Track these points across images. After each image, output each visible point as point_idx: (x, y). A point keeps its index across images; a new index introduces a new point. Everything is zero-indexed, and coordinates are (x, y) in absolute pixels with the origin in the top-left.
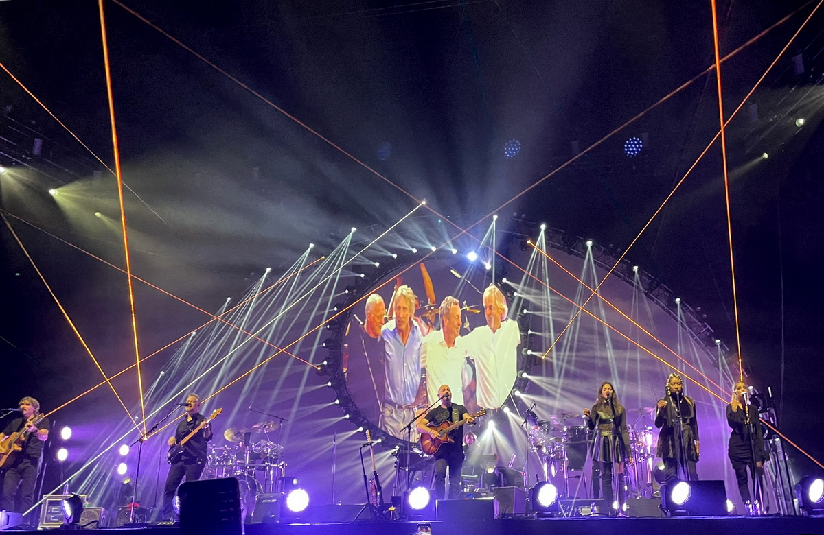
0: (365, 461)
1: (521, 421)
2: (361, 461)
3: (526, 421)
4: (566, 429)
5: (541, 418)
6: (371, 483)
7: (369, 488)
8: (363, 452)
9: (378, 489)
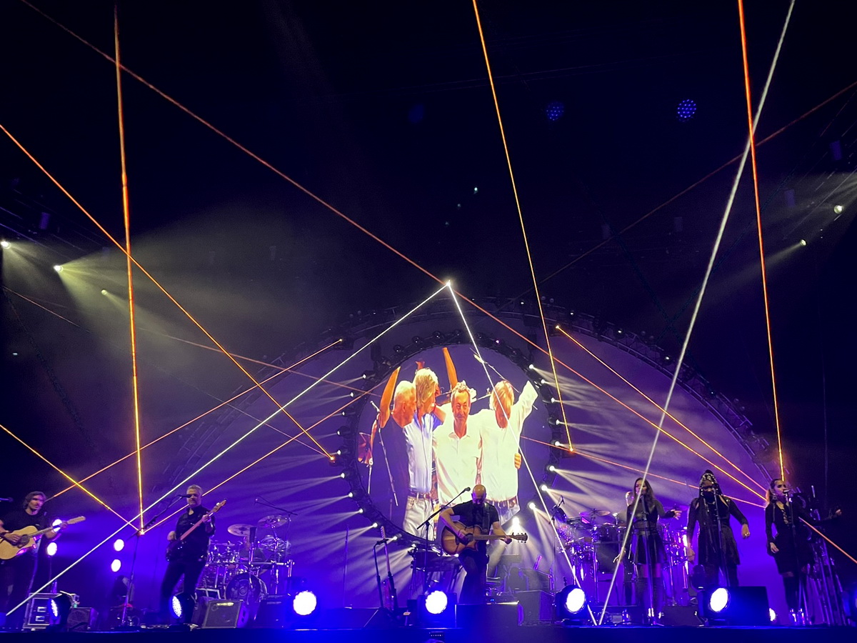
0: (379, 561)
1: (549, 518)
2: (374, 561)
3: (553, 518)
4: (595, 528)
5: (569, 516)
6: (385, 584)
7: (383, 590)
8: (377, 550)
9: (393, 591)
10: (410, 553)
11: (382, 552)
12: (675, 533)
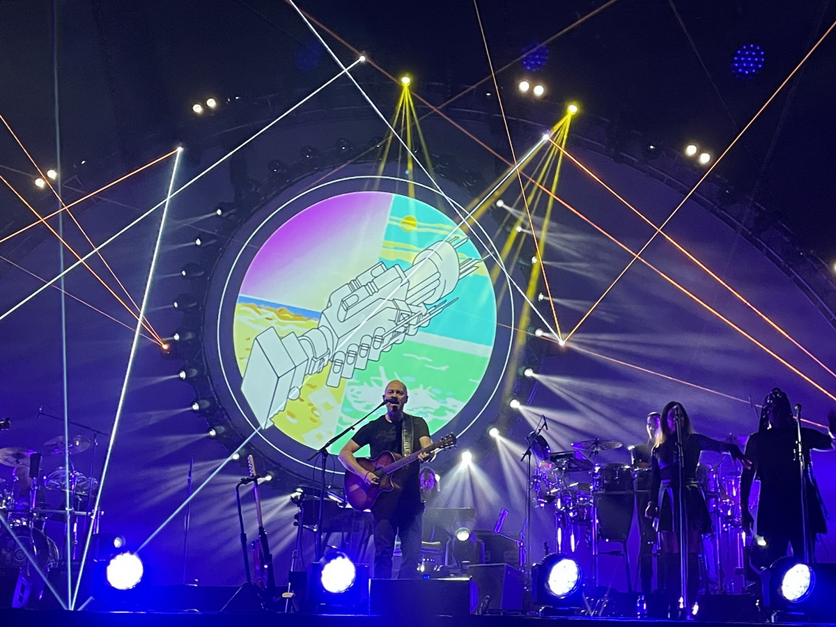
0: (245, 512)
1: (520, 451)
2: (236, 511)
3: (528, 453)
4: (597, 469)
5: (554, 448)
6: (254, 547)
7: (250, 557)
8: (241, 494)
9: (267, 557)
10: (294, 501)
11: (250, 498)
12: (728, 481)
